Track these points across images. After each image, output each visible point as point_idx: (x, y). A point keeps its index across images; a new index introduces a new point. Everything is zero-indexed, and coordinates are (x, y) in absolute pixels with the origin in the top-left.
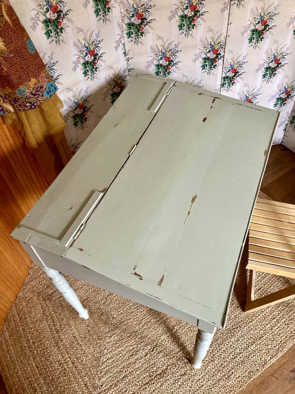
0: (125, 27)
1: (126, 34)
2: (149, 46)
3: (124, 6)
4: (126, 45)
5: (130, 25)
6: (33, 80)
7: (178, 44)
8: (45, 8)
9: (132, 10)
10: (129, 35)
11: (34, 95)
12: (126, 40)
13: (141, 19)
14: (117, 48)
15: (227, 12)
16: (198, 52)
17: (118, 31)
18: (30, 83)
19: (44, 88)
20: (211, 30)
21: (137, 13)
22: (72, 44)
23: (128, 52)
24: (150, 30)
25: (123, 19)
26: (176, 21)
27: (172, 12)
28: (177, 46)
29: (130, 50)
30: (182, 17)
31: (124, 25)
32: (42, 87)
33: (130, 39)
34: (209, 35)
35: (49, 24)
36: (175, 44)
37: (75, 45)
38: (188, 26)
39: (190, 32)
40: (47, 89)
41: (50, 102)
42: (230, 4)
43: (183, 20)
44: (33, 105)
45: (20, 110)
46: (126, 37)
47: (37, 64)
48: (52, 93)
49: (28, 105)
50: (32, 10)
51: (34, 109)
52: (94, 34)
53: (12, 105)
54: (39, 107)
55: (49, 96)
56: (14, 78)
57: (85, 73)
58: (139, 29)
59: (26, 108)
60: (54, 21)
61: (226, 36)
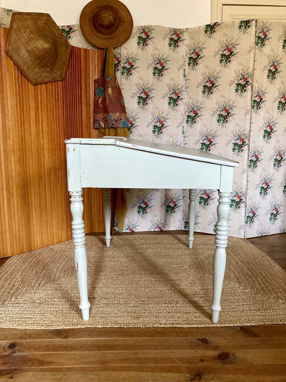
0: (186, 117)
2: (198, 130)
3: (187, 106)
4: (185, 127)
5: (189, 116)
6: (118, 114)
7: (216, 131)
8: (141, 91)
9: (191, 108)
10: (187, 122)
11: (116, 121)
12: (185, 124)
14: (178, 127)
15: (248, 116)
16: (230, 138)
17: (181, 118)
18: (116, 115)
19: (122, 121)
20: (238, 125)
21: (193, 110)
22: (150, 113)
23: (185, 132)
24: (200, 120)
25: (185, 112)
26: (216, 117)
27: (213, 112)
28: (215, 132)
29: (186, 131)
30: (220, 115)
31: (185, 116)
32: (121, 119)
33: (187, 124)
34: (237, 129)
35: (141, 99)
37: (152, 114)
38: (223, 121)
39: (225, 124)
40: (123, 122)
41: (122, 129)
42: (251, 110)
43: (220, 117)
44: (113, 125)
45: (106, 127)
46: (185, 122)
47: (123, 109)
48: (125, 126)
49: (111, 124)
50: (135, 89)
51: (113, 128)
52: (164, 113)
53: (104, 123)
54: (116, 128)
55: (123, 126)
56: (109, 109)
57: (154, 132)
58: (193, 119)
59: (109, 126)
60: (144, 99)
61: (249, 130)
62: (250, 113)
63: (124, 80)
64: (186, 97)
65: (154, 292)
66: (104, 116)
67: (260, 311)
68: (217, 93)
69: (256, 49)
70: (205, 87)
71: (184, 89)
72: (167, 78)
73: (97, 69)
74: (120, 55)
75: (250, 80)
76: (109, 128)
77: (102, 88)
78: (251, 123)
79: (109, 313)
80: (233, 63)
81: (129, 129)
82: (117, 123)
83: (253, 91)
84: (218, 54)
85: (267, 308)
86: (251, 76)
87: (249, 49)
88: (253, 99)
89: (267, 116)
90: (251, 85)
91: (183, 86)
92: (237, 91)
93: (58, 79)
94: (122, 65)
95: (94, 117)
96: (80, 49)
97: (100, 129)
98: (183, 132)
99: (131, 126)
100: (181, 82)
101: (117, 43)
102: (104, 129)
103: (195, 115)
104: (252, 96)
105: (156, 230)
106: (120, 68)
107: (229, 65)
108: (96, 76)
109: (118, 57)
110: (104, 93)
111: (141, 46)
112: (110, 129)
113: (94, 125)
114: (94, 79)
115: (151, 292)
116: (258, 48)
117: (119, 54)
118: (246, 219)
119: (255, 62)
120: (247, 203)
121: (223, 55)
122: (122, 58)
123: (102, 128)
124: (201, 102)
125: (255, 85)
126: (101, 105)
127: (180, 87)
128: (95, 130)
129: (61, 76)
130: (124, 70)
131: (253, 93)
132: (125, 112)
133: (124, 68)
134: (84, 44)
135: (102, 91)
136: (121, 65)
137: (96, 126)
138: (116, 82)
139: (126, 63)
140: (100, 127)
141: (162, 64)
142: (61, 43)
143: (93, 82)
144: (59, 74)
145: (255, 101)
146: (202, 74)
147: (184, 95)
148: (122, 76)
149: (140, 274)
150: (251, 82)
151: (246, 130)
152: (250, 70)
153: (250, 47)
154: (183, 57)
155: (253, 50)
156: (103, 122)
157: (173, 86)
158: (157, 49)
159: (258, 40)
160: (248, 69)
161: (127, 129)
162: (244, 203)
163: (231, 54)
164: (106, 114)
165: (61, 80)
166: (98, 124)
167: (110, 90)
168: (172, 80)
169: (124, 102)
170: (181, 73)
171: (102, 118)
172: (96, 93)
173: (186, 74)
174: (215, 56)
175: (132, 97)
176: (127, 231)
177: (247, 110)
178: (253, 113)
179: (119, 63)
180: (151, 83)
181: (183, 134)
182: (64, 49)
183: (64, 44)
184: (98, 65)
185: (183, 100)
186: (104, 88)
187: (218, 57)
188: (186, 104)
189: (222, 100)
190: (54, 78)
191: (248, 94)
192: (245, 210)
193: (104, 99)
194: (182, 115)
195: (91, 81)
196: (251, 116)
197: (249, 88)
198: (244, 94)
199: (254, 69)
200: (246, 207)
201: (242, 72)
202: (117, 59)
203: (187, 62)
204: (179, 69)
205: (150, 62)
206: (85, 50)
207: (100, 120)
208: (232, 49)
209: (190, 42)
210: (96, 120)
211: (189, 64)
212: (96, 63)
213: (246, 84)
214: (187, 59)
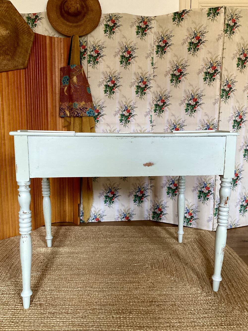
0: (154, 106)
1: (154, 110)
2: (166, 119)
3: (155, 95)
4: (152, 116)
5: (157, 105)
6: (83, 103)
8: (108, 80)
9: (159, 97)
10: (155, 111)
11: (81, 110)
12: (153, 113)
13: (163, 103)
14: (146, 116)
15: (217, 105)
16: (198, 128)
17: (148, 107)
18: (81, 103)
19: (88, 109)
20: (207, 115)
21: (161, 99)
22: (117, 102)
23: (153, 121)
24: (168, 110)
25: (153, 101)
26: (184, 106)
27: (181, 101)
28: (183, 122)
30: (188, 104)
31: (153, 105)
32: (86, 108)
33: (155, 113)
34: (206, 118)
35: (107, 87)
36: (183, 121)
37: (119, 102)
38: (192, 110)
39: (193, 114)
40: (89, 111)
41: (88, 118)
42: (220, 100)
43: (188, 107)
44: (78, 114)
45: (72, 116)
46: (153, 111)
47: (89, 98)
48: (91, 115)
49: (76, 113)
50: (101, 78)
51: (78, 117)
52: (132, 102)
53: (70, 112)
54: (81, 117)
55: (88, 115)
56: (74, 97)
57: (121, 121)
58: (161, 108)
59: (74, 115)
60: (111, 87)
61: (218, 120)
62: (218, 102)
63: (90, 69)
64: (154, 86)
65: (108, 297)
66: (70, 105)
67: (222, 327)
68: (185, 82)
69: (225, 37)
70: (173, 75)
71: (152, 78)
72: (134, 66)
73: (63, 57)
74: (87, 43)
75: (218, 68)
76: (74, 117)
77: (67, 76)
78: (219, 112)
79: (53, 326)
80: (201, 51)
81: (96, 118)
82: (82, 112)
83: (222, 80)
84: (186, 42)
85: (230, 323)
86: (220, 65)
87: (217, 37)
88: (222, 88)
89: (237, 105)
90: (219, 74)
91: (151, 74)
92: (206, 80)
93: (20, 67)
94: (89, 53)
95: (60, 106)
96: (45, 37)
97: (65, 118)
98: (151, 121)
99: (98, 115)
100: (149, 70)
101: (83, 31)
102: (69, 118)
103: (162, 104)
104: (221, 85)
105: (123, 220)
106: (86, 56)
107: (198, 53)
108: (62, 64)
109: (84, 45)
110: (70, 82)
111: (108, 34)
112: (76, 118)
113: (60, 114)
114: (60, 67)
115: (105, 297)
116: (227, 36)
117: (85, 42)
118: (215, 211)
119: (224, 50)
120: (216, 195)
121: (191, 43)
122: (88, 46)
123: (67, 117)
124: (169, 90)
125: (224, 73)
126: (66, 94)
127: (147, 75)
128: (61, 119)
129: (23, 64)
130: (90, 58)
131: (222, 82)
132: (91, 101)
133: (91, 56)
134: (50, 32)
135: (68, 80)
136: (87, 53)
137: (62, 114)
138: (81, 70)
139: (93, 51)
140: (65, 115)
141: (129, 53)
142: (23, 30)
143: (59, 70)
144: (21, 62)
145: (224, 90)
146: (170, 62)
147: (152, 84)
148: (89, 65)
149: (97, 274)
150: (220, 70)
151: (215, 120)
152: (219, 59)
153: (219, 35)
154: (151, 45)
155: (222, 38)
156: (68, 111)
157: (140, 75)
158: (124, 37)
159: (228, 27)
160: (217, 57)
161: (92, 118)
162: (213, 195)
163: (199, 42)
164: (71, 103)
165: (25, 69)
166: (63, 113)
167: (75, 79)
168: (140, 68)
169: (90, 90)
170: (149, 61)
171: (67, 106)
172: (62, 81)
173: (154, 62)
174: (183, 44)
175: (99, 86)
176: (93, 221)
177: (216, 100)
178: (222, 103)
179: (85, 51)
180: (118, 71)
181: (151, 123)
182: (25, 36)
183: (26, 32)
184: (64, 53)
185: (152, 89)
186: (69, 76)
187: (187, 46)
188: (154, 93)
189: (190, 89)
190: (16, 67)
191: (217, 83)
192: (214, 202)
193: (69, 88)
194: (150, 104)
195: (57, 70)
196: (220, 105)
197: (218, 76)
198: (213, 83)
199: (223, 57)
200: (214, 199)
201: (211, 60)
202: (84, 47)
203: (155, 50)
204: (147, 58)
205: (117, 50)
206: (51, 38)
207: (65, 109)
208: (201, 37)
209: (157, 31)
210: (62, 108)
211: (157, 52)
212: (62, 51)
213: (215, 72)
214: (155, 47)
